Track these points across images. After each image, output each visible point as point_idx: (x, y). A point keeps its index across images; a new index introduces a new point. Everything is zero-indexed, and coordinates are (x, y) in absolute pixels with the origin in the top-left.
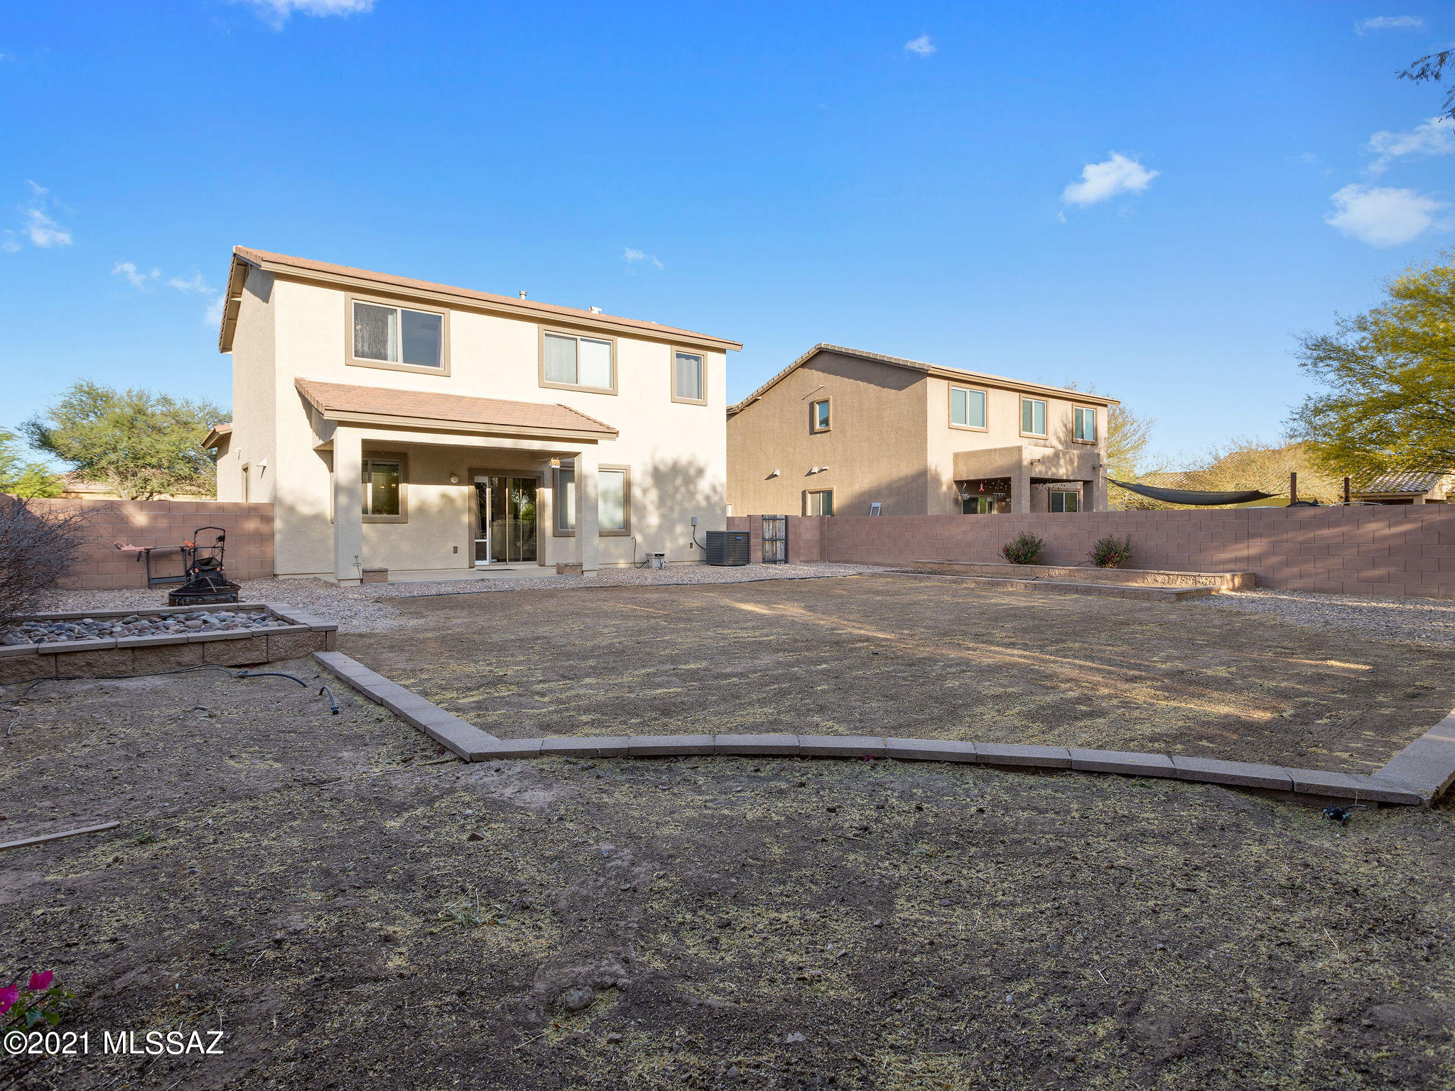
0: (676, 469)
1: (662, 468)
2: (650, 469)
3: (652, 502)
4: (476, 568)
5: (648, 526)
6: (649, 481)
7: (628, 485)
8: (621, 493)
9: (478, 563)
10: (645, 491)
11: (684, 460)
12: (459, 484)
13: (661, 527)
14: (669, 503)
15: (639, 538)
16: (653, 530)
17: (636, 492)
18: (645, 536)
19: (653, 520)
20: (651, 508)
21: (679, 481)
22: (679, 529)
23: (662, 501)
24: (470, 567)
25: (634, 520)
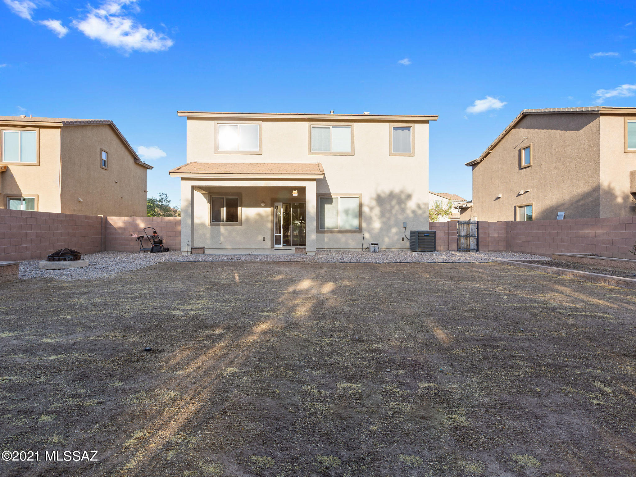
0: (392, 196)
1: (383, 195)
2: (374, 196)
3: (376, 215)
4: (275, 248)
5: (373, 229)
6: (374, 203)
7: (361, 205)
8: (357, 210)
9: (276, 246)
10: (371, 209)
11: (397, 190)
12: (266, 206)
13: (381, 229)
14: (387, 215)
15: (367, 235)
16: (376, 231)
17: (366, 209)
18: (371, 234)
19: (377, 225)
20: (375, 218)
21: (394, 202)
22: (394, 230)
23: (382, 214)
24: (271, 248)
25: (364, 225)
